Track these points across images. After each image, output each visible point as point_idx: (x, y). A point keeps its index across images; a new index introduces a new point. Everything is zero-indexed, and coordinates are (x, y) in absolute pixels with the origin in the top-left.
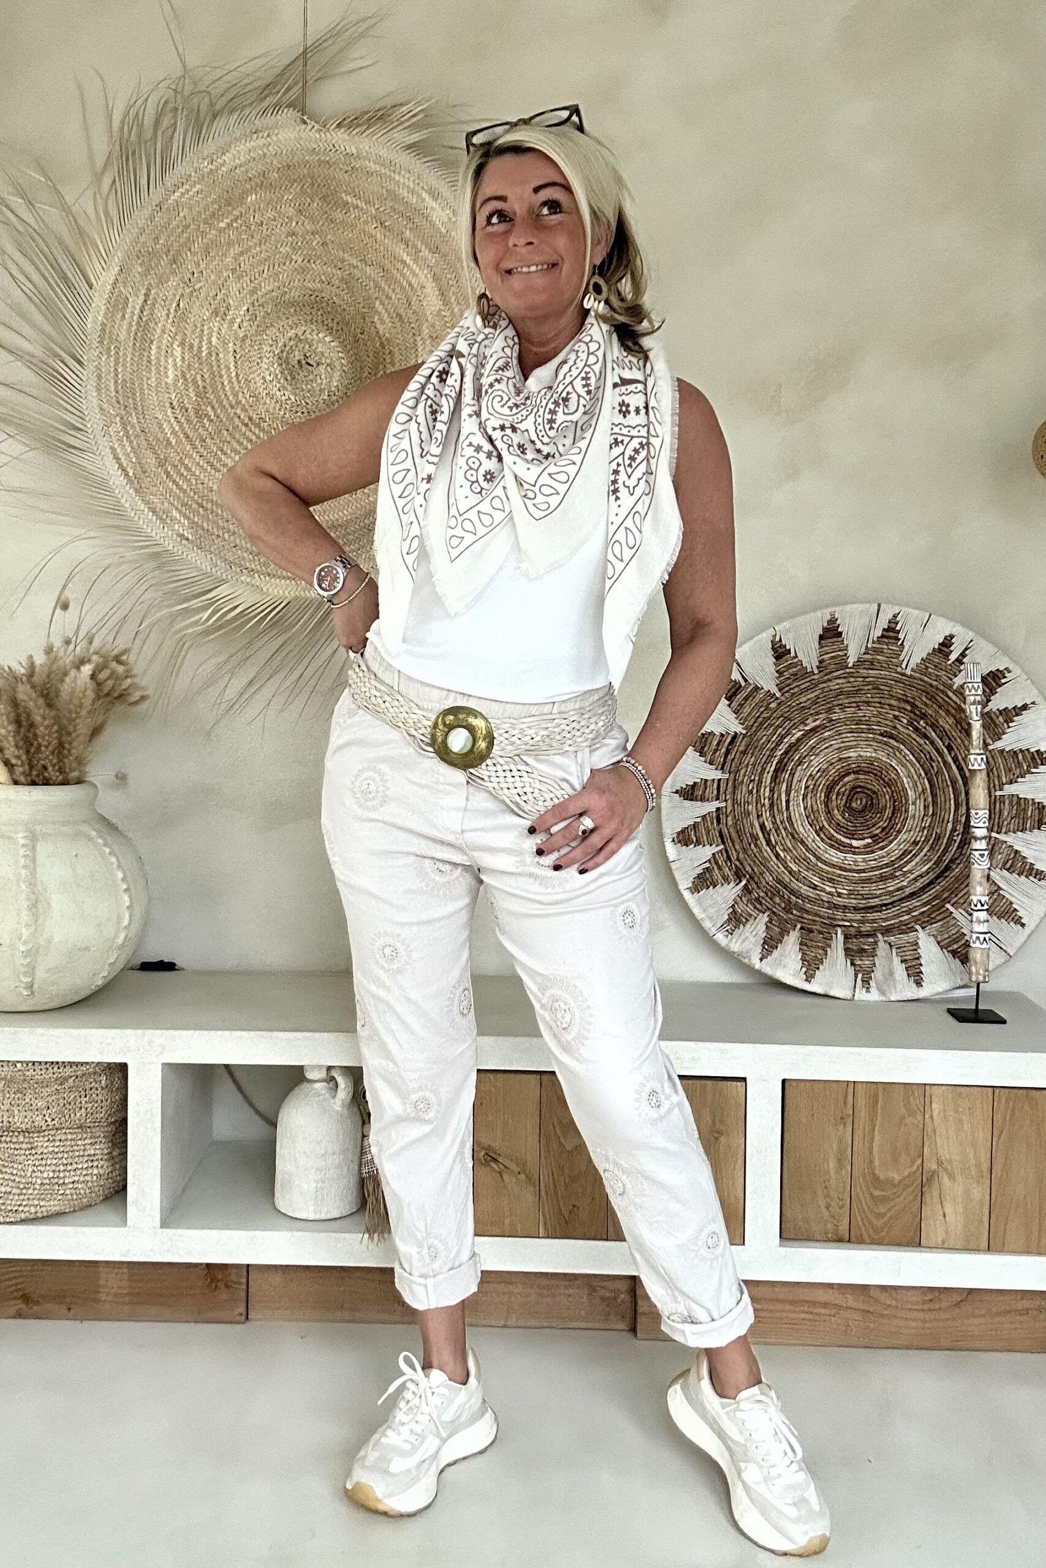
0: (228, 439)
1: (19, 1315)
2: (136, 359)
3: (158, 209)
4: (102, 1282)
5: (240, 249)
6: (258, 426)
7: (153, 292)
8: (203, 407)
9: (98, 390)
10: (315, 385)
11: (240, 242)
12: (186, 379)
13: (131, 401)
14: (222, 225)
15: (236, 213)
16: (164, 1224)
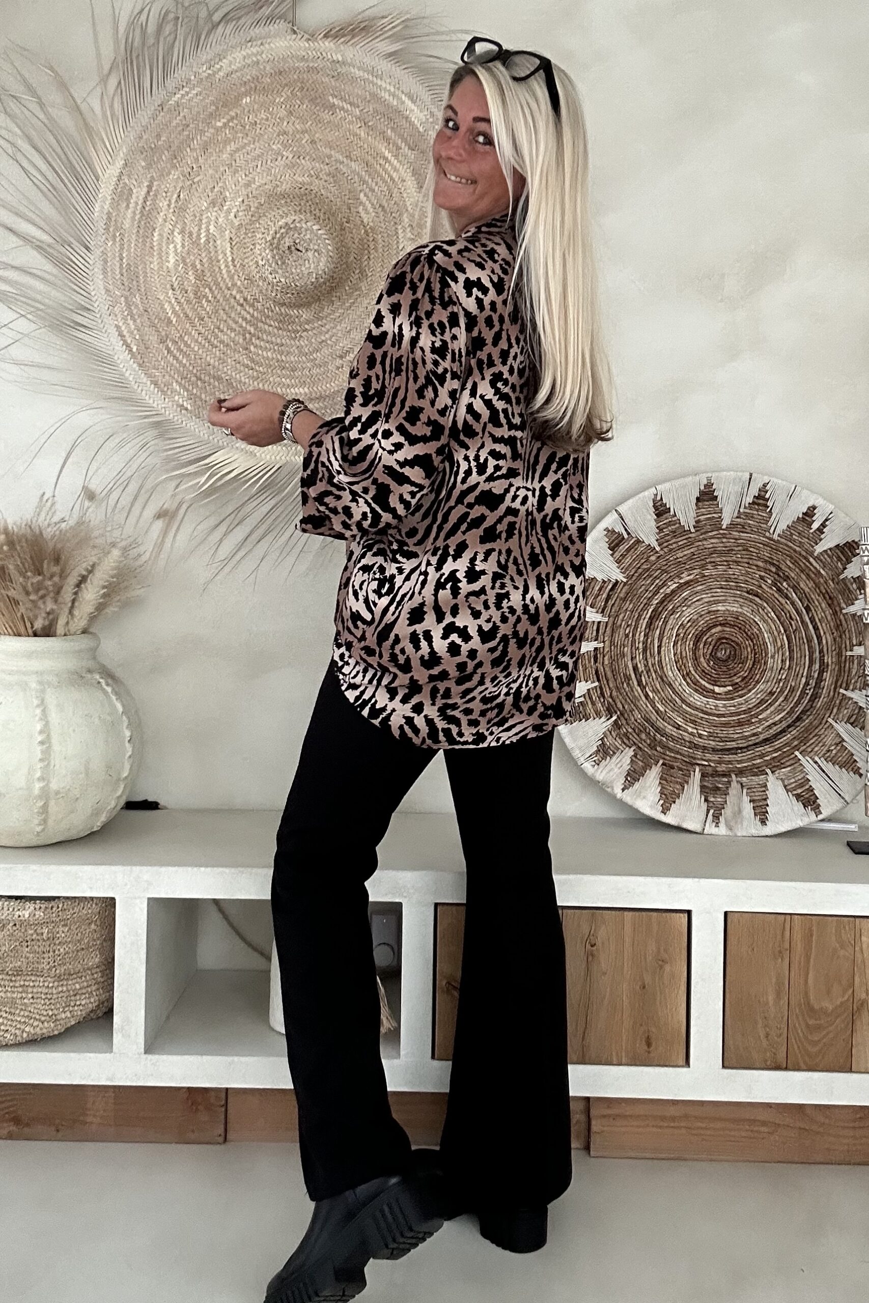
0: (225, 318)
1: (10, 1137)
2: (140, 245)
3: (160, 108)
4: (89, 1105)
5: (236, 146)
6: (252, 306)
7: (155, 183)
8: (202, 289)
9: (105, 272)
10: (303, 269)
11: (234, 139)
12: (184, 261)
13: (134, 282)
14: (219, 124)
15: (233, 114)
16: (149, 1049)
